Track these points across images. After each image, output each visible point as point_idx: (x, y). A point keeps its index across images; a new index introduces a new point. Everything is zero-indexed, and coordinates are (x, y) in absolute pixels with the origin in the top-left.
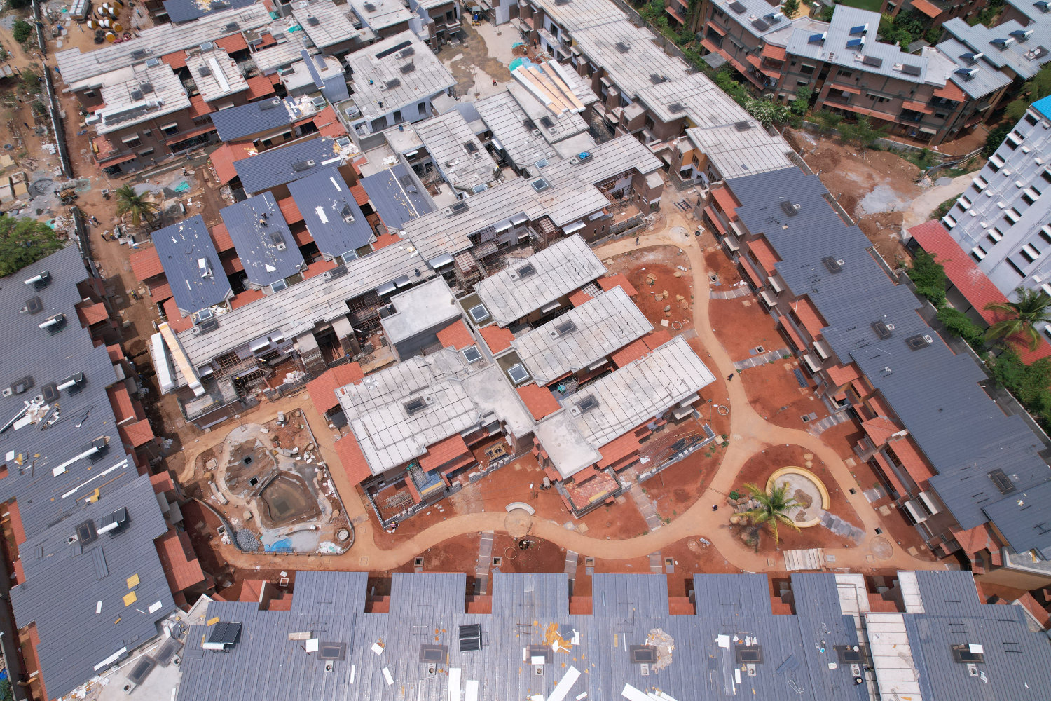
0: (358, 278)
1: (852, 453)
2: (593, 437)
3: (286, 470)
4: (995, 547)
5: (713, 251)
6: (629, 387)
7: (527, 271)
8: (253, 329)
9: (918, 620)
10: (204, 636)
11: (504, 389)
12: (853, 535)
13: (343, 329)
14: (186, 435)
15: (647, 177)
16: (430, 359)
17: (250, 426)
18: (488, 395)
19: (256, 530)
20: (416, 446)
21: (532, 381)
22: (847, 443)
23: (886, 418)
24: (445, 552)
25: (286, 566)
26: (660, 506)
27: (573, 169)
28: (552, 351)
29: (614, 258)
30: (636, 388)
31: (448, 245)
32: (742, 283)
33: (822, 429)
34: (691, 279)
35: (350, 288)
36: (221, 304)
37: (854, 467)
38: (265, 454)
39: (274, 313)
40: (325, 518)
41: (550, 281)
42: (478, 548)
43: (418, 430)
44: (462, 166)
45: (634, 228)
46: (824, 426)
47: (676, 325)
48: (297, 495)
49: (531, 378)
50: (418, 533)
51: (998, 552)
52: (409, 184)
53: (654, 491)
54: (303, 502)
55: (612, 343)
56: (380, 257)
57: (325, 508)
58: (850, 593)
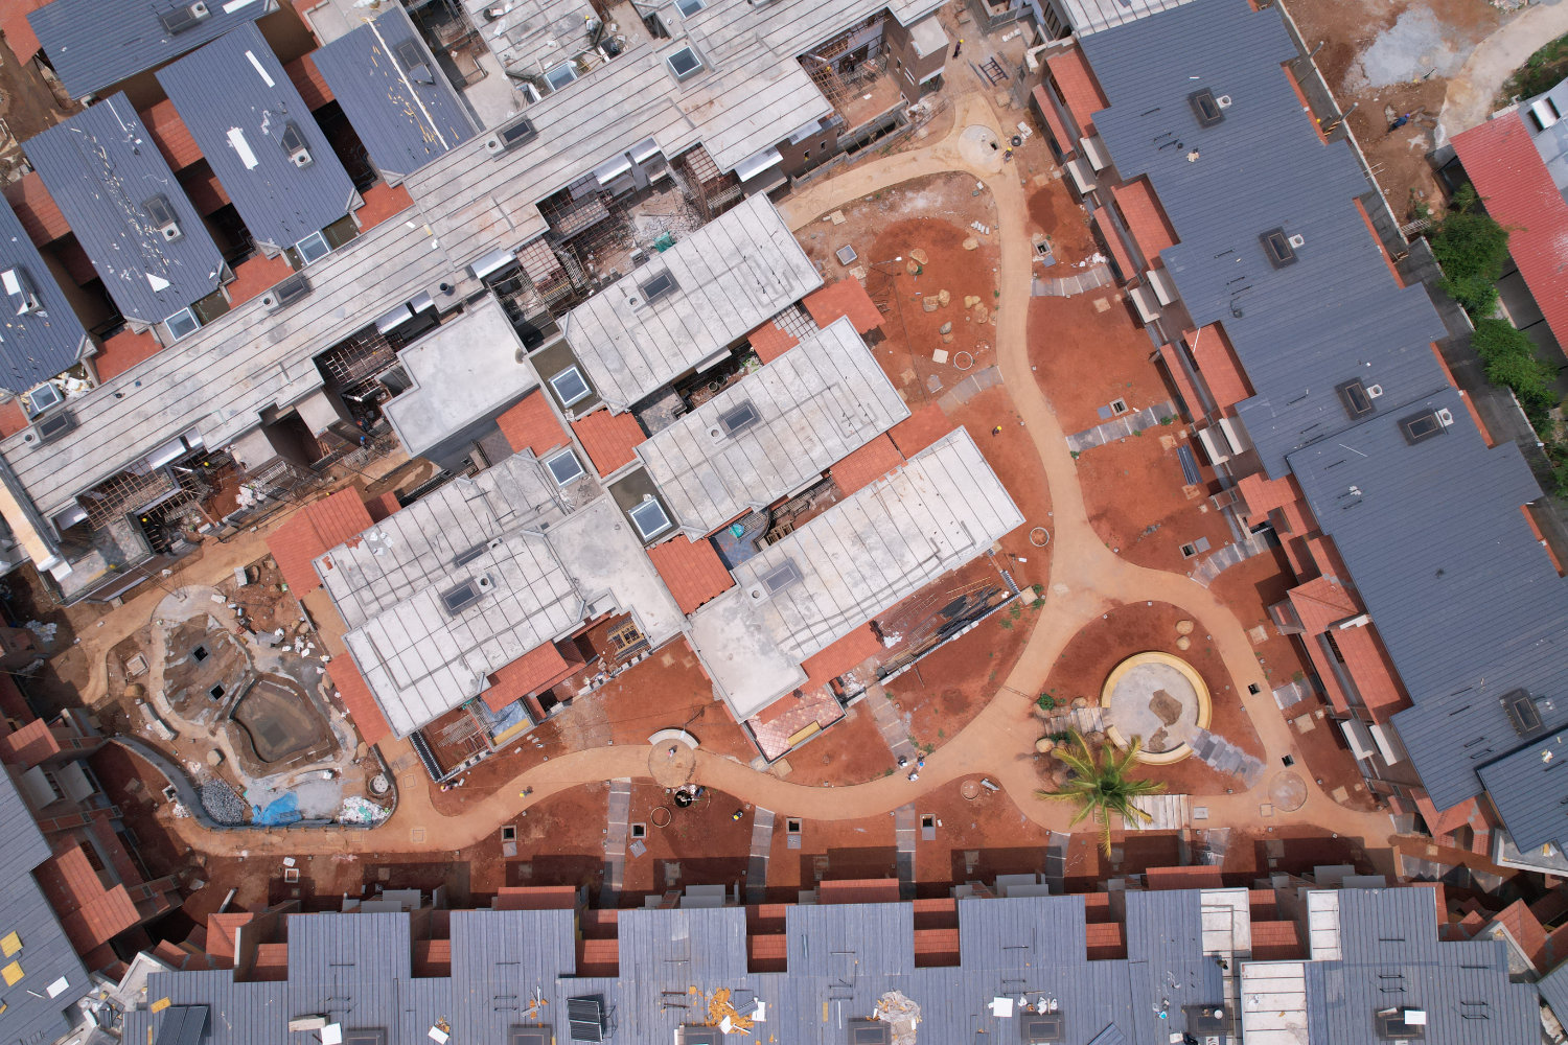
0: (333, 302)
1: (1263, 615)
2: (792, 642)
3: (268, 671)
4: (1483, 823)
5: (1046, 182)
6: (859, 539)
7: (660, 287)
8: (145, 428)
9: (1327, 973)
10: (150, 1028)
11: (626, 548)
12: (1244, 770)
13: (320, 416)
14: (79, 612)
15: (913, 31)
16: (486, 480)
17: (193, 590)
18: (598, 560)
19: (231, 781)
20: (469, 676)
21: (678, 532)
22: (1256, 596)
23: (1334, 579)
24: (552, 814)
25: (291, 849)
26: (917, 724)
27: (756, 18)
28: (715, 467)
29: (845, 209)
30: (872, 540)
31: (498, 229)
32: (1098, 258)
33: (1215, 570)
34: (997, 251)
35: (318, 327)
36: (75, 371)
37: (1265, 643)
38: (228, 642)
39: (180, 391)
40: (347, 755)
41: (708, 308)
42: (605, 809)
43: (472, 643)
44: (520, 16)
45: (887, 132)
46: (1220, 564)
47: (963, 360)
48: (296, 711)
49: (675, 525)
50: (503, 784)
51: (1486, 831)
52: (414, 62)
53: (908, 696)
54: (308, 725)
55: (830, 447)
56: (372, 248)
57: (344, 737)
58: (1223, 920)
